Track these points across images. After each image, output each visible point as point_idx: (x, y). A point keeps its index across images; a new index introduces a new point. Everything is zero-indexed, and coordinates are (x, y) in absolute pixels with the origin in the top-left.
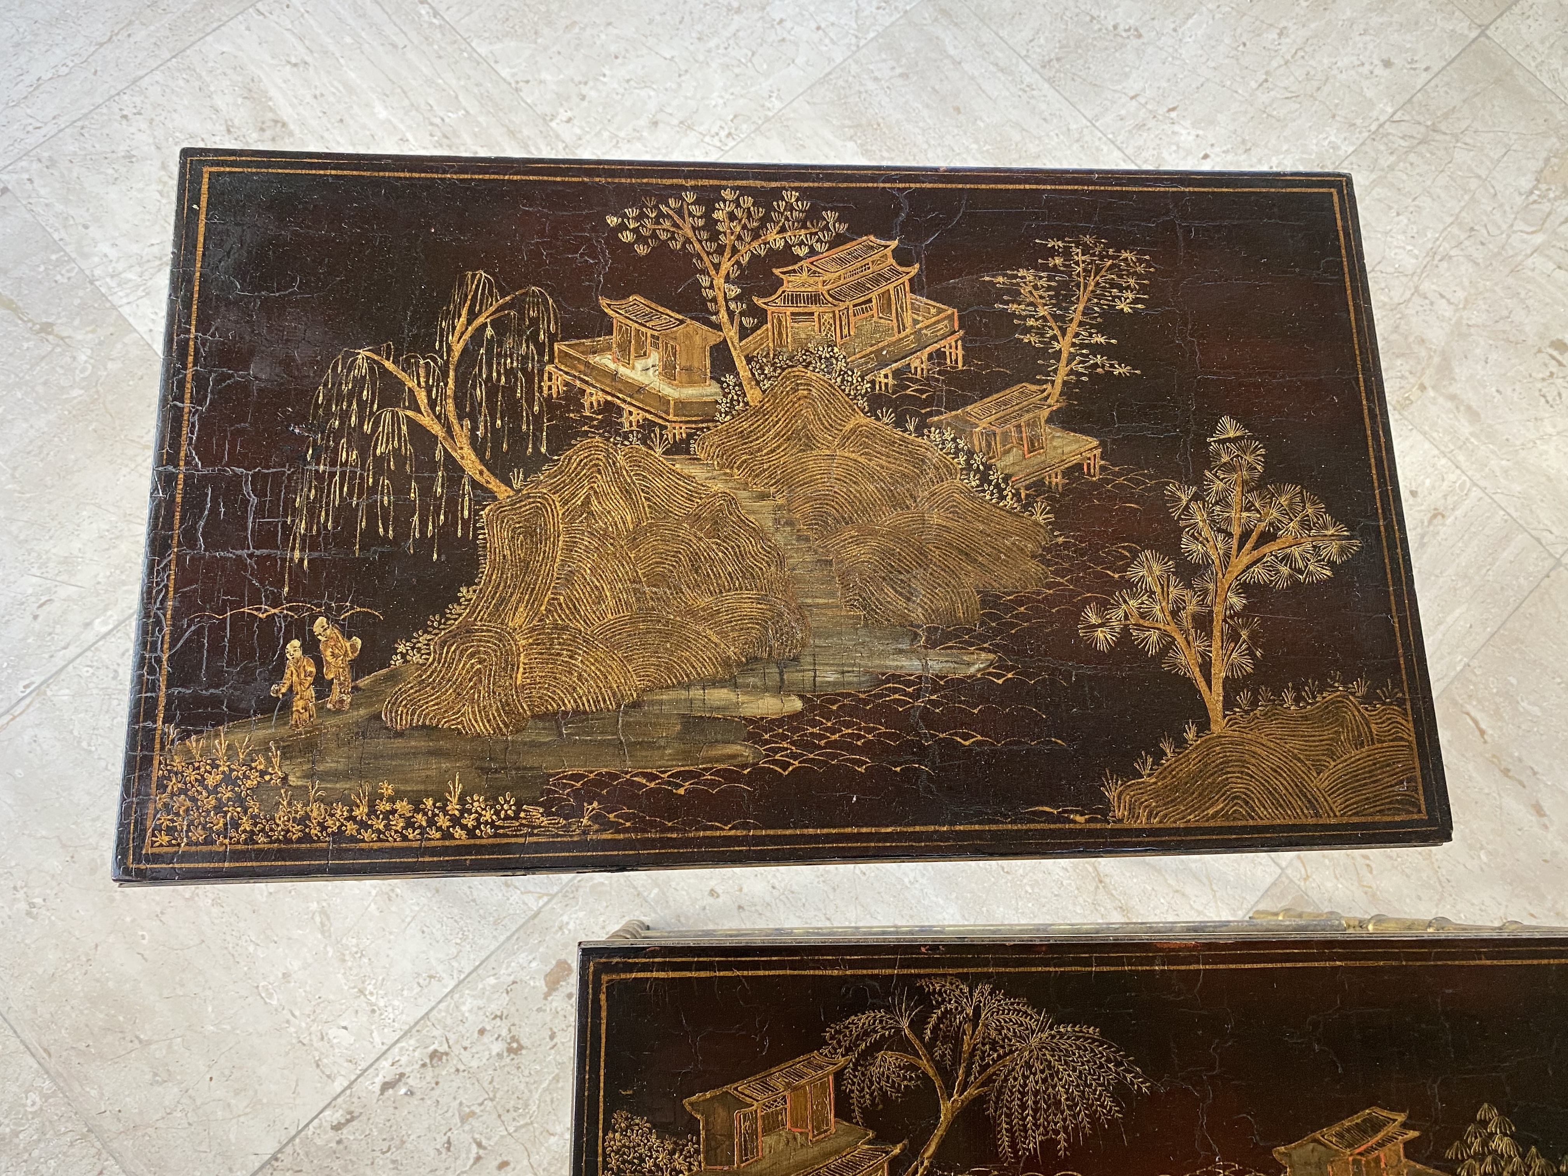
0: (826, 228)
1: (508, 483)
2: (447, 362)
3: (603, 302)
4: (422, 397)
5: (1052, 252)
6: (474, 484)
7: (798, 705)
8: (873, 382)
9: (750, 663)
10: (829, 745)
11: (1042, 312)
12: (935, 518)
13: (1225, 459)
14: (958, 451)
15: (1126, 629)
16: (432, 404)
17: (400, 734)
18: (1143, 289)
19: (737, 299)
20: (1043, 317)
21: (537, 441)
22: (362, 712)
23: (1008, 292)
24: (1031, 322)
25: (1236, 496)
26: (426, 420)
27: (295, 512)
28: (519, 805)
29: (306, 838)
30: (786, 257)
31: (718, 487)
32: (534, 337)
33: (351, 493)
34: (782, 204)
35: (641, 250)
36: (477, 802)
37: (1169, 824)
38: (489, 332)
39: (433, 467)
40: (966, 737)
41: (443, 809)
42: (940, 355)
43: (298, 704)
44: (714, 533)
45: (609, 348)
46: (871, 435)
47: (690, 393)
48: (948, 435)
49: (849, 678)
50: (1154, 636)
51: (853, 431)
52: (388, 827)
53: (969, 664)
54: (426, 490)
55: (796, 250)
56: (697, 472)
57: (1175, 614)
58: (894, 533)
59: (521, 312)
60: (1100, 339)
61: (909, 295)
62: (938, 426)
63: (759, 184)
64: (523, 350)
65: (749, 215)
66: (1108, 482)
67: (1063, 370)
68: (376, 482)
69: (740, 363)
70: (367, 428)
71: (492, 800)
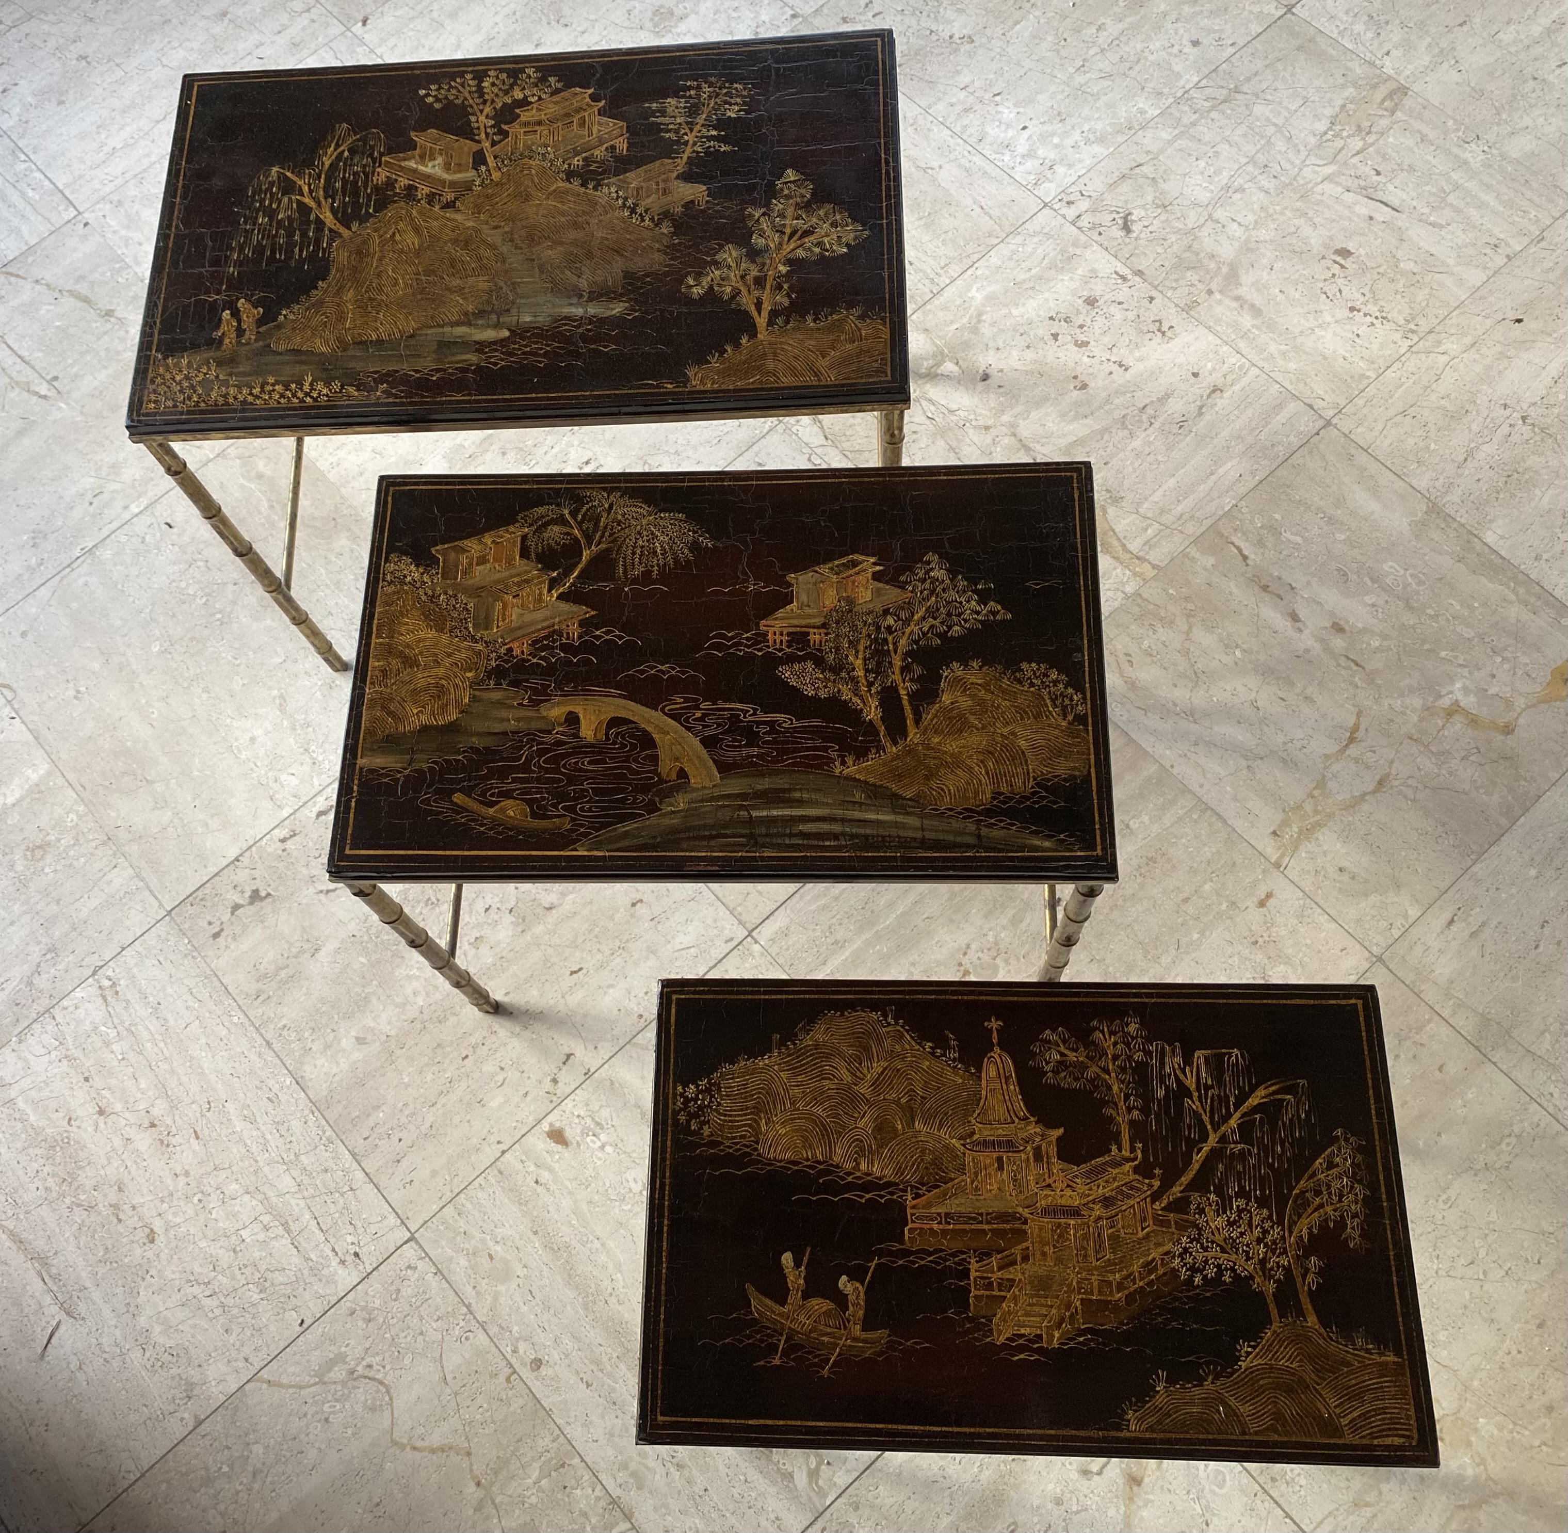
0: (550, 86)
1: (349, 228)
2: (321, 172)
3: (413, 134)
4: (306, 189)
5: (690, 88)
6: (331, 230)
7: (507, 333)
8: (570, 165)
9: (481, 313)
10: (524, 353)
11: (678, 120)
12: (599, 234)
13: (786, 192)
14: (618, 197)
15: (711, 288)
16: (311, 191)
17: (281, 354)
18: (745, 103)
19: (493, 126)
20: (680, 124)
21: (368, 206)
22: (261, 343)
23: (659, 111)
24: (671, 127)
25: (790, 212)
26: (307, 200)
27: (232, 249)
28: (342, 386)
29: (227, 404)
30: (524, 103)
31: (470, 224)
32: (371, 155)
33: (263, 238)
34: (524, 76)
35: (437, 106)
36: (319, 386)
37: (724, 387)
38: (346, 154)
39: (309, 222)
40: (605, 347)
41: (301, 389)
42: (613, 148)
43: (227, 341)
44: (466, 246)
45: (414, 157)
46: (567, 192)
47: (458, 177)
48: (613, 189)
49: (538, 319)
50: (728, 289)
51: (555, 190)
52: (270, 398)
53: (612, 309)
54: (304, 234)
55: (531, 99)
56: (459, 217)
57: (742, 277)
58: (575, 243)
59: (365, 144)
60: (714, 133)
61: (597, 117)
62: (608, 185)
63: (511, 66)
64: (364, 162)
65: (504, 83)
66: (709, 209)
67: (689, 150)
68: (277, 232)
69: (490, 160)
70: (274, 206)
71: (327, 384)
